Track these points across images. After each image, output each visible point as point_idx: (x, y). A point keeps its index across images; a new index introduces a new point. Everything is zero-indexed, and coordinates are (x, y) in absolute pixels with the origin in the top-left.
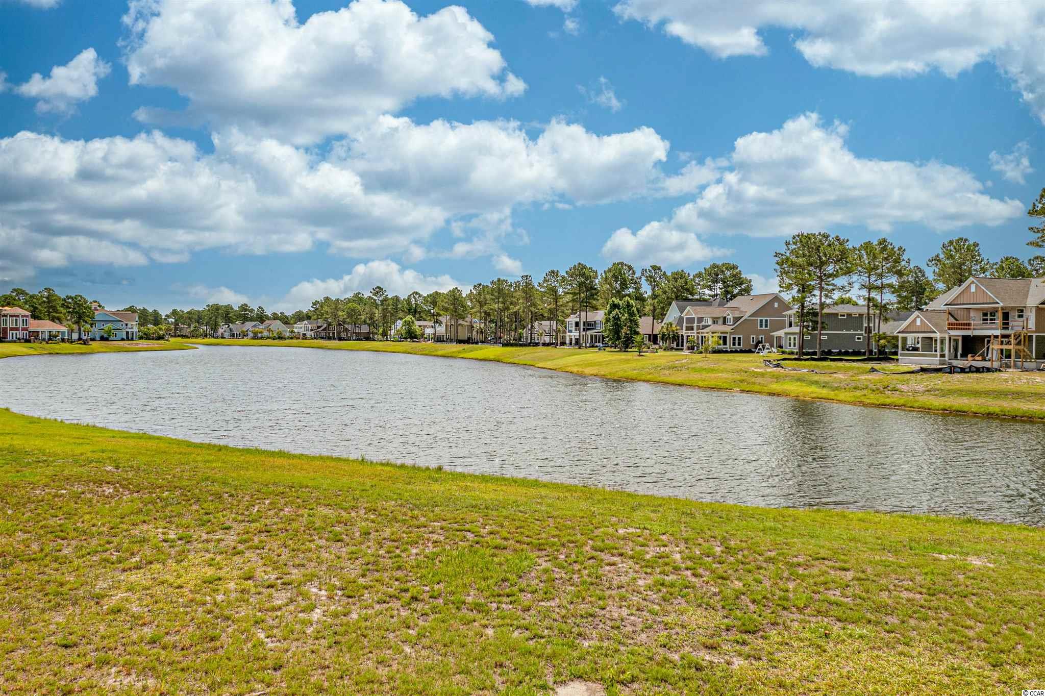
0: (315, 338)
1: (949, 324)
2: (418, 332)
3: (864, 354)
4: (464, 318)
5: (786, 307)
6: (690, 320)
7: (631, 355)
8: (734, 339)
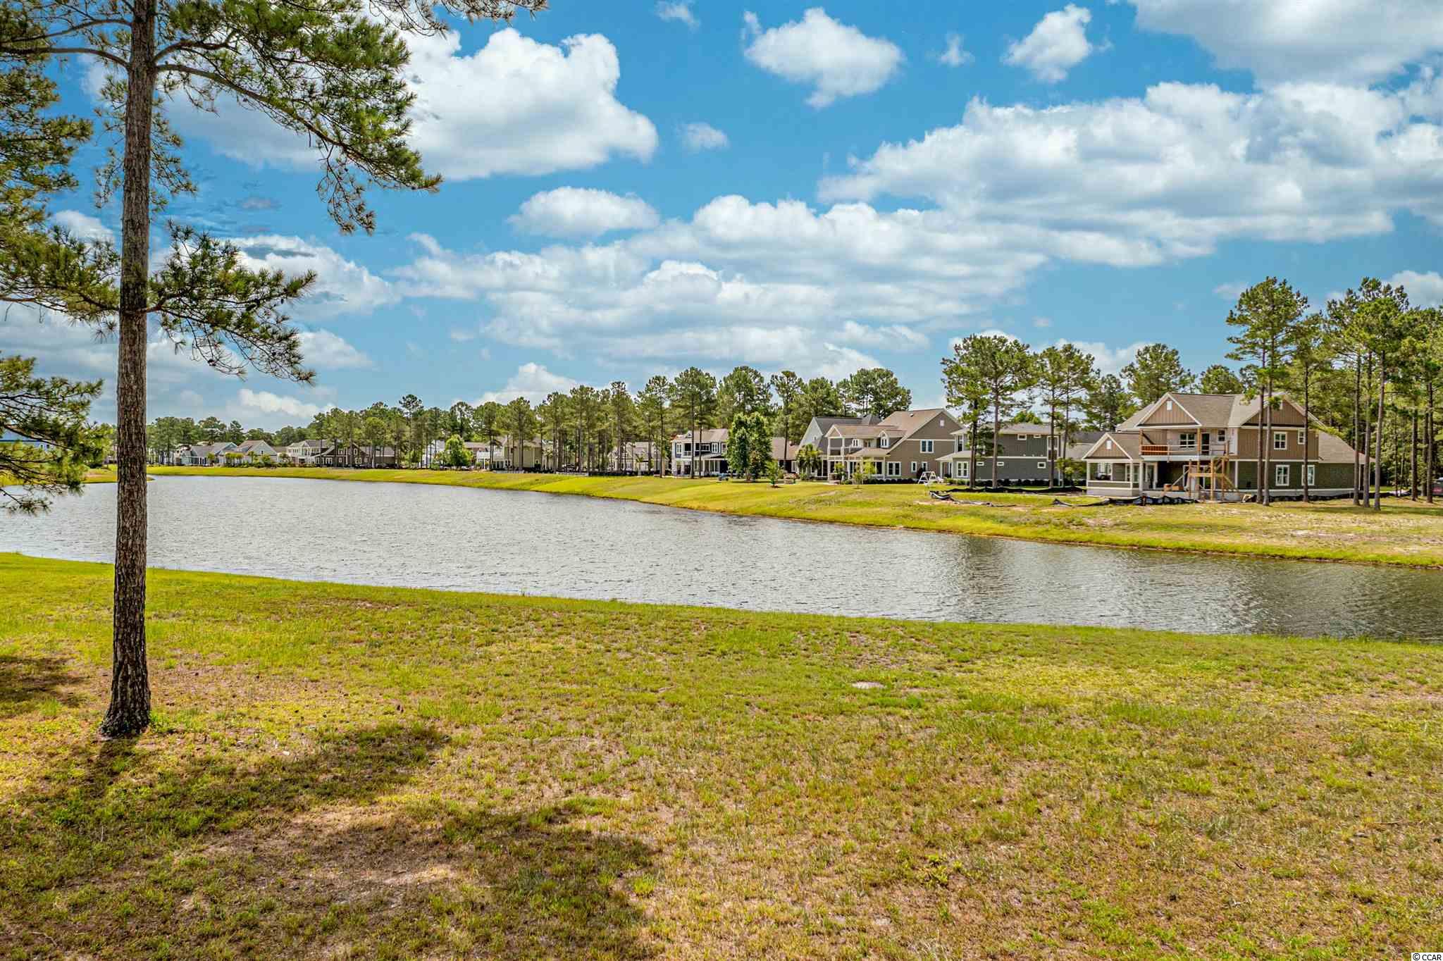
0: (318, 466)
1: (1143, 448)
2: (469, 458)
3: (1047, 484)
4: (532, 439)
5: (956, 426)
6: (837, 442)
7: (763, 486)
8: (891, 465)
